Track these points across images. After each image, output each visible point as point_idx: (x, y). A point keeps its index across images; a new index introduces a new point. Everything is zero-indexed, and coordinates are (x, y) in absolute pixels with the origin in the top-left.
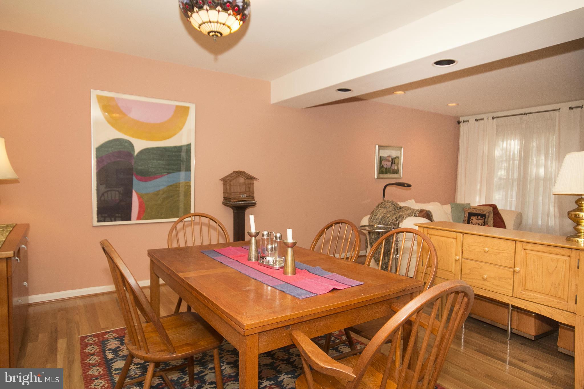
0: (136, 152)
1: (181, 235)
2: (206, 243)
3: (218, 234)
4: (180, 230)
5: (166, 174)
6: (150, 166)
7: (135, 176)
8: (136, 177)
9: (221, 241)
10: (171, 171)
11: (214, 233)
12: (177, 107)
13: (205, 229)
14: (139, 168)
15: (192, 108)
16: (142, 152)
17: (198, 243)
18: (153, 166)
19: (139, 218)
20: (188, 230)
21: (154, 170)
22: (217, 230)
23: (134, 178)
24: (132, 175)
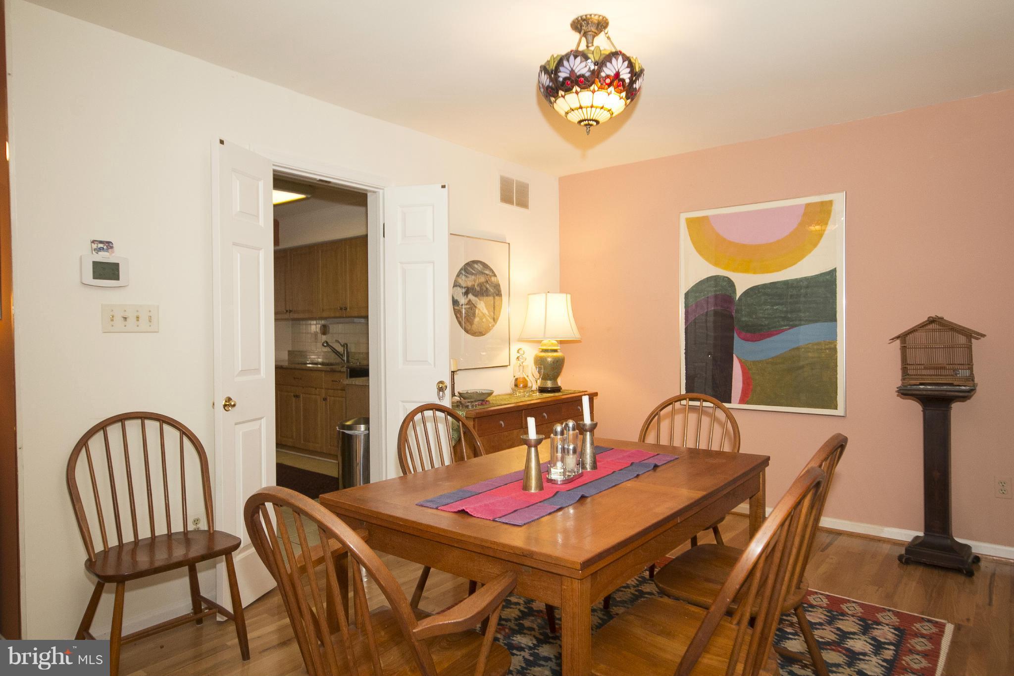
0: (739, 292)
1: (665, 425)
2: (703, 446)
3: (725, 433)
4: (666, 416)
5: (787, 327)
6: (761, 315)
7: (737, 333)
8: (739, 335)
9: (727, 449)
10: (797, 323)
11: (718, 431)
12: (808, 205)
13: (705, 420)
14: (743, 319)
15: (839, 201)
16: (747, 293)
17: (690, 444)
18: (766, 316)
19: (743, 401)
20: (679, 418)
21: (767, 322)
22: (723, 425)
23: (735, 335)
24: (732, 330)
